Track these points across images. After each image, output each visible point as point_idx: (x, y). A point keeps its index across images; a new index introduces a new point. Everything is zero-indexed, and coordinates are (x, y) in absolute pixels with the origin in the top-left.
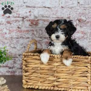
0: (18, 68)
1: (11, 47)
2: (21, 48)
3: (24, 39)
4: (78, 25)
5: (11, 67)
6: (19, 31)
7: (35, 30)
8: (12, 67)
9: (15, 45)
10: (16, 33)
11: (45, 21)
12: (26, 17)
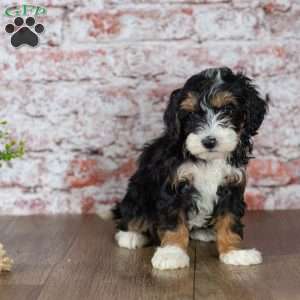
0: (55, 189)
1: (27, 114)
2: (62, 118)
3: (73, 83)
4: (263, 25)
5: (29, 188)
6: (52, 54)
7: (108, 51)
8: (32, 185)
9: (40, 105)
10: (41, 63)
11: (142, 17)
12: (76, 6)
